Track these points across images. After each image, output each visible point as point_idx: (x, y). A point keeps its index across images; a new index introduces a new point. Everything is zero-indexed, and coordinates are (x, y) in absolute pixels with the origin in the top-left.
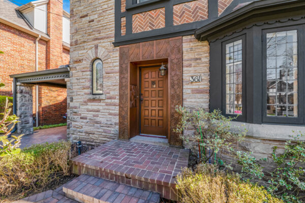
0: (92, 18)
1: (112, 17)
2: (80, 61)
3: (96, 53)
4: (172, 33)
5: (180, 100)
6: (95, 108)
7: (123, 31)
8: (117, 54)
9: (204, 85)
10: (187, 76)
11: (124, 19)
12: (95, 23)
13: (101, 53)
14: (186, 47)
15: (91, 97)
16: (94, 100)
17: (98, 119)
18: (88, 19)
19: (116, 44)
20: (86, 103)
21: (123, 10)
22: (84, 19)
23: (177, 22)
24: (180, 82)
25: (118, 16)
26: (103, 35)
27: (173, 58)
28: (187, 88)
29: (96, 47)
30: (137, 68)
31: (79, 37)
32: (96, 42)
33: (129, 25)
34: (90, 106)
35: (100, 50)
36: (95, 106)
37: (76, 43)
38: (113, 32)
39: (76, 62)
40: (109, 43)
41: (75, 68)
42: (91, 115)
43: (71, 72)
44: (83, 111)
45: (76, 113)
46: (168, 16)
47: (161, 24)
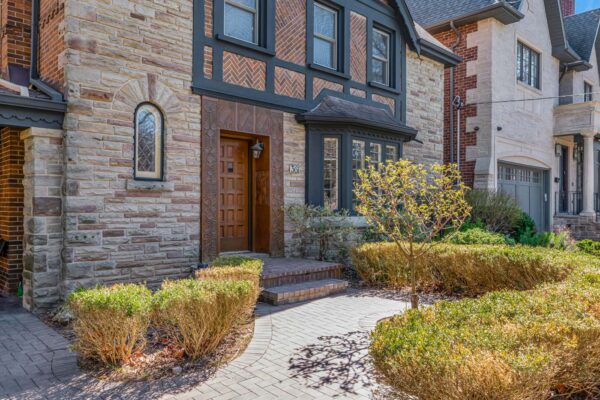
0: (140, 10)
2: (106, 97)
3: (152, 92)
5: (281, 194)
6: (148, 208)
7: (207, 70)
9: (301, 177)
10: (286, 165)
11: (208, 50)
12: (146, 25)
15: (132, 185)
16: (148, 192)
17: (153, 232)
18: (129, 7)
19: (193, 90)
20: (120, 197)
21: (208, 32)
24: (282, 171)
26: (167, 60)
28: (287, 180)
29: (152, 79)
31: (100, 37)
32: (151, 68)
33: (217, 63)
34: (133, 205)
35: (160, 88)
36: (149, 204)
37: (92, 47)
38: (189, 64)
39: (93, 95)
40: (182, 82)
41: (88, 110)
42: (133, 225)
43: (73, 118)
44: (112, 215)
45: (89, 223)
46: (269, 77)
47: (260, 84)
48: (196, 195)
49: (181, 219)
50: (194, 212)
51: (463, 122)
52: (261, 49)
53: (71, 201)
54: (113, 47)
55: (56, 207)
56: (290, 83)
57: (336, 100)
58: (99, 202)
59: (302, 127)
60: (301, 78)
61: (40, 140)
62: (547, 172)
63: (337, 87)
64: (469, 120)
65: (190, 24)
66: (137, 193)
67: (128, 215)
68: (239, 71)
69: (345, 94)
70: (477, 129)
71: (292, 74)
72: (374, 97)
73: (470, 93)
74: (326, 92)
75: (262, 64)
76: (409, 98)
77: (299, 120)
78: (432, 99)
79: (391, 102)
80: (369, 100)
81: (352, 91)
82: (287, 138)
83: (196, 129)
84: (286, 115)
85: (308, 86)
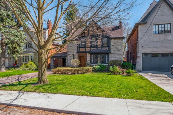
2: (70, 55)
4: (85, 52)
5: (87, 62)
7: (78, 51)
8: (77, 54)
9: (90, 60)
10: (88, 58)
12: (73, 48)
13: (74, 54)
14: (87, 54)
18: (71, 47)
23: (86, 51)
24: (87, 59)
25: (77, 48)
27: (86, 56)
28: (88, 60)
30: (80, 57)
31: (69, 50)
32: (73, 52)
38: (76, 50)
40: (76, 52)
43: (68, 56)
45: (69, 64)
46: (85, 49)
47: (84, 51)
52: (84, 47)
55: (67, 63)
56: (88, 49)
57: (95, 50)
60: (90, 49)
68: (81, 50)
69: (97, 49)
70: (138, 47)
71: (88, 48)
72: (103, 48)
73: (138, 40)
74: (93, 49)
75: (84, 49)
76: (111, 46)
77: (89, 53)
78: (119, 45)
79: (107, 48)
80: (102, 49)
81: (98, 48)
82: (88, 55)
83: (77, 56)
84: (88, 53)
85: (91, 49)
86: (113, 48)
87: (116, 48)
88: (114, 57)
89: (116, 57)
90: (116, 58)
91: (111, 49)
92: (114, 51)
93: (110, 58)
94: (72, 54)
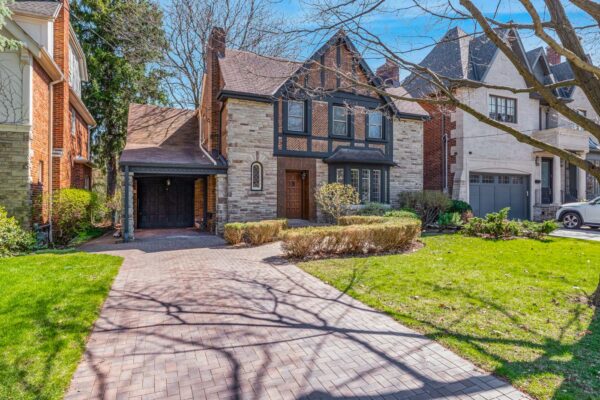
0: (253, 128)
1: (271, 134)
2: (241, 162)
3: (257, 158)
4: (310, 155)
6: (256, 201)
7: (280, 146)
8: (276, 162)
10: (318, 182)
11: (280, 138)
12: (255, 134)
13: (262, 159)
14: (318, 165)
15: (250, 192)
16: (256, 195)
17: (259, 210)
18: (249, 128)
19: (274, 155)
20: (246, 197)
21: (280, 131)
22: (244, 127)
23: (314, 150)
25: (276, 135)
26: (263, 145)
27: (311, 170)
29: (257, 153)
31: (239, 141)
32: (257, 149)
33: (284, 143)
34: (251, 200)
35: (261, 156)
36: (256, 200)
37: (236, 145)
38: (272, 145)
39: (236, 162)
40: (269, 153)
41: (235, 167)
42: (251, 207)
43: (230, 170)
44: (243, 204)
45: (235, 206)
46: (309, 145)
47: (304, 148)
48: (275, 196)
49: (269, 205)
50: (275, 202)
51: (449, 149)
52: (306, 134)
53: (230, 199)
54: (243, 144)
55: (225, 200)
56: (320, 146)
57: (346, 150)
58: (238, 199)
59: (326, 165)
60: (326, 142)
61: (220, 178)
62: (528, 177)
63: (348, 144)
64: (453, 148)
65: (272, 129)
66: (252, 195)
67: (249, 203)
68: (293, 144)
69: (352, 147)
70: (456, 153)
71: (321, 141)
72: (371, 146)
73: (453, 132)
74: (340, 147)
75: (305, 140)
76: (395, 143)
77: (325, 162)
78: (414, 141)
79: (382, 147)
80: (367, 148)
81: (356, 144)
82: (318, 170)
83: (275, 170)
84: (318, 160)
85: (330, 146)
86: (401, 149)
87: (408, 150)
88: (402, 179)
89: (406, 181)
90: (407, 185)
91: (395, 152)
92: (403, 159)
93: (391, 183)
94: (253, 159)
